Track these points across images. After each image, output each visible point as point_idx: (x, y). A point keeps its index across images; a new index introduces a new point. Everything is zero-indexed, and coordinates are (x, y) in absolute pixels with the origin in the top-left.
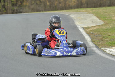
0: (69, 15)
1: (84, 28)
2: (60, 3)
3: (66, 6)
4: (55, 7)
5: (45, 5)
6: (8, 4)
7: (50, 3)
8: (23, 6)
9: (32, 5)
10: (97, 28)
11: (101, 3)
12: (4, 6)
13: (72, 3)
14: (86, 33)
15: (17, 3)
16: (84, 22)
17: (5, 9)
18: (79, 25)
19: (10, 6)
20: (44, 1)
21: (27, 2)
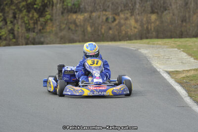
0: (138, 49)
1: (169, 73)
2: (110, 29)
3: (120, 34)
4: (102, 36)
5: (84, 32)
6: (18, 28)
7: (93, 29)
8: (45, 32)
9: (61, 30)
10: (192, 73)
11: (181, 31)
12: (12, 31)
13: (131, 29)
14: (176, 81)
15: (36, 26)
16: (167, 62)
17: (14, 37)
18: (160, 66)
19: (23, 31)
20: (82, 24)
21: (52, 26)
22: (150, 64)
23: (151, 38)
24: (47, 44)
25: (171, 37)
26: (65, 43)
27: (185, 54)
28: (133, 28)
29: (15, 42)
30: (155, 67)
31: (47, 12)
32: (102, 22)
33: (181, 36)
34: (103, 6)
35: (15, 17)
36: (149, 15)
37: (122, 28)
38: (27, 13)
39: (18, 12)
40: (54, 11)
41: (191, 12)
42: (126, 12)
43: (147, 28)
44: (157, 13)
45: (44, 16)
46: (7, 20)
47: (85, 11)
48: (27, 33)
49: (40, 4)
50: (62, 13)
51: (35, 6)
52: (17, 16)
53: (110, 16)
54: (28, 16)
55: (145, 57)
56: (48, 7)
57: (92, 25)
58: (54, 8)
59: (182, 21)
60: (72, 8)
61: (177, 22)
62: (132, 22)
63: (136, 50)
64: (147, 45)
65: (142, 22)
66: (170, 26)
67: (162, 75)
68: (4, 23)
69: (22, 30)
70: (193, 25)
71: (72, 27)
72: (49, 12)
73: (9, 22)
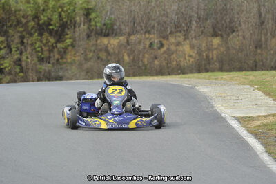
0: (195, 86)
1: (238, 119)
2: (156, 58)
3: (169, 65)
4: (143, 68)
5: (119, 62)
7: (132, 58)
8: (65, 63)
9: (87, 60)
10: (271, 120)
11: (255, 61)
13: (185, 59)
14: (248, 132)
15: (52, 55)
16: (236, 104)
17: (22, 71)
18: (225, 110)
19: (33, 62)
20: (117, 52)
21: (75, 54)
22: (212, 107)
23: (213, 70)
24: (68, 79)
25: (241, 70)
26: (92, 78)
27: (261, 93)
28: (187, 58)
29: (23, 77)
30: (219, 111)
31: (67, 34)
32: (144, 48)
33: (254, 68)
34: (146, 26)
35: (22, 43)
36: (210, 39)
37: (172, 57)
38: (39, 38)
39: (28, 35)
40: (77, 34)
41: (269, 34)
42: (178, 34)
43: (207, 57)
44: (222, 36)
45: (63, 41)
46: (12, 47)
47: (121, 34)
48: (40, 64)
49: (57, 25)
50: (88, 37)
51: (51, 27)
52: (25, 41)
53: (156, 41)
54: (41, 41)
55: (206, 97)
56: (68, 29)
57: (131, 53)
58: (77, 29)
59: (256, 47)
60: (102, 30)
61: (250, 49)
62: (186, 48)
63: (191, 88)
64: (207, 81)
65: (199, 48)
66: (240, 54)
67: (230, 122)
68: (8, 51)
69: (32, 60)
70: (272, 52)
71: (103, 55)
72: (70, 35)
73: (14, 50)
